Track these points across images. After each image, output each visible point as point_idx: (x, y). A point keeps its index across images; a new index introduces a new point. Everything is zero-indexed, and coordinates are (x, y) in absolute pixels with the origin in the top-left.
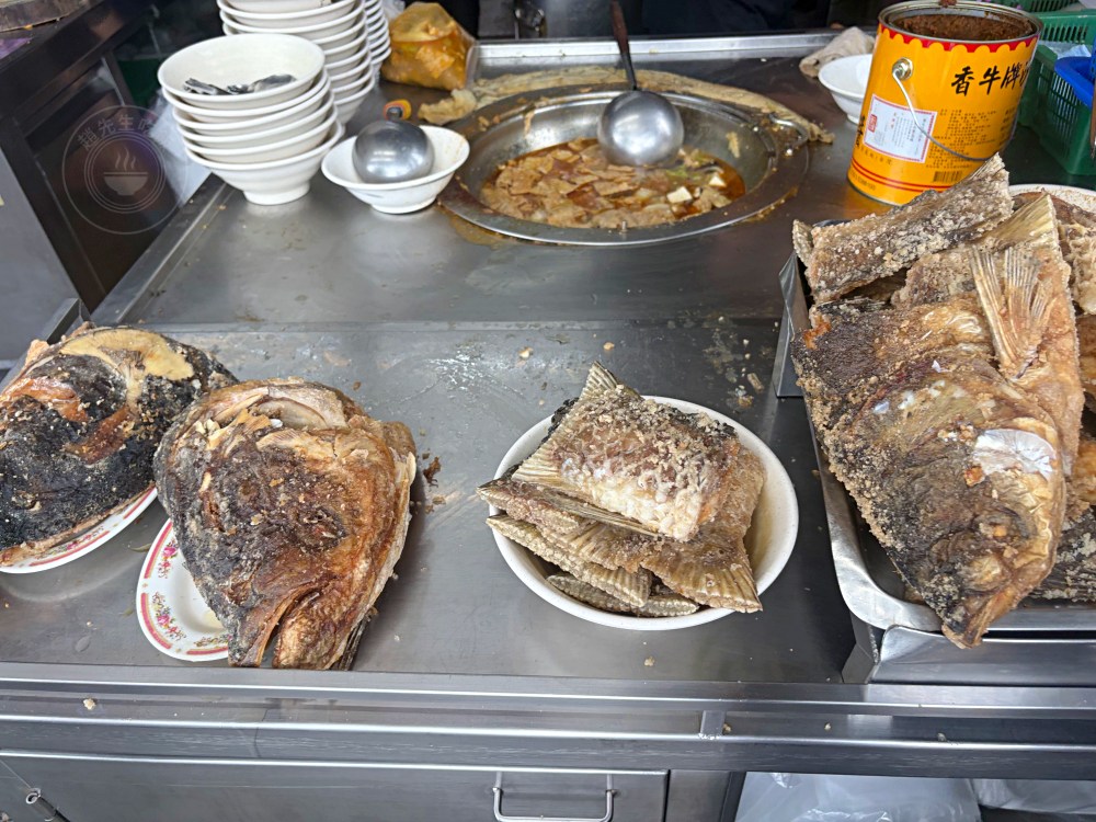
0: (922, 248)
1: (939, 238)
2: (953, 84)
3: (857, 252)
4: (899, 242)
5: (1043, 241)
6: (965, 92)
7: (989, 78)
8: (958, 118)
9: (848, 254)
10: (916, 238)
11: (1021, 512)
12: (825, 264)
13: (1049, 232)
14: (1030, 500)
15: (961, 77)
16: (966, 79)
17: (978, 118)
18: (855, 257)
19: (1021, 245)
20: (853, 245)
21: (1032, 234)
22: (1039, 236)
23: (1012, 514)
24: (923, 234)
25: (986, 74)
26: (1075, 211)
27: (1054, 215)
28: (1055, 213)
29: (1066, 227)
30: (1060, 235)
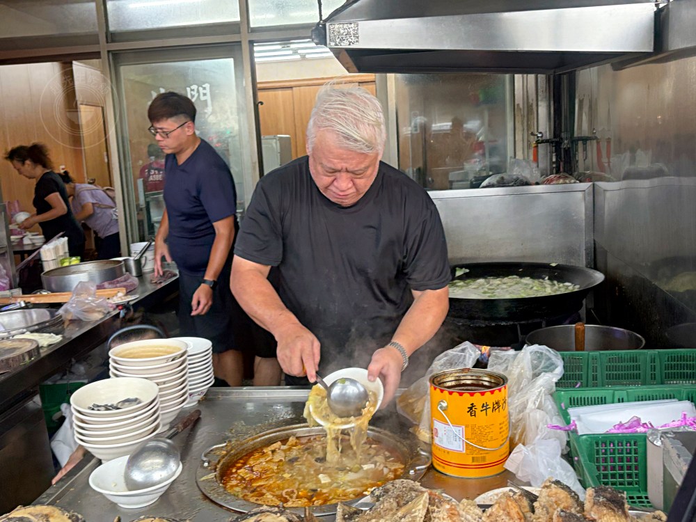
2: (468, 412)
6: (475, 416)
7: (484, 408)
8: (475, 429)
16: (473, 409)
17: (486, 428)
19: (409, 516)
25: (483, 406)
26: (436, 501)
27: (425, 502)
28: (428, 501)
29: (431, 508)
30: (428, 510)
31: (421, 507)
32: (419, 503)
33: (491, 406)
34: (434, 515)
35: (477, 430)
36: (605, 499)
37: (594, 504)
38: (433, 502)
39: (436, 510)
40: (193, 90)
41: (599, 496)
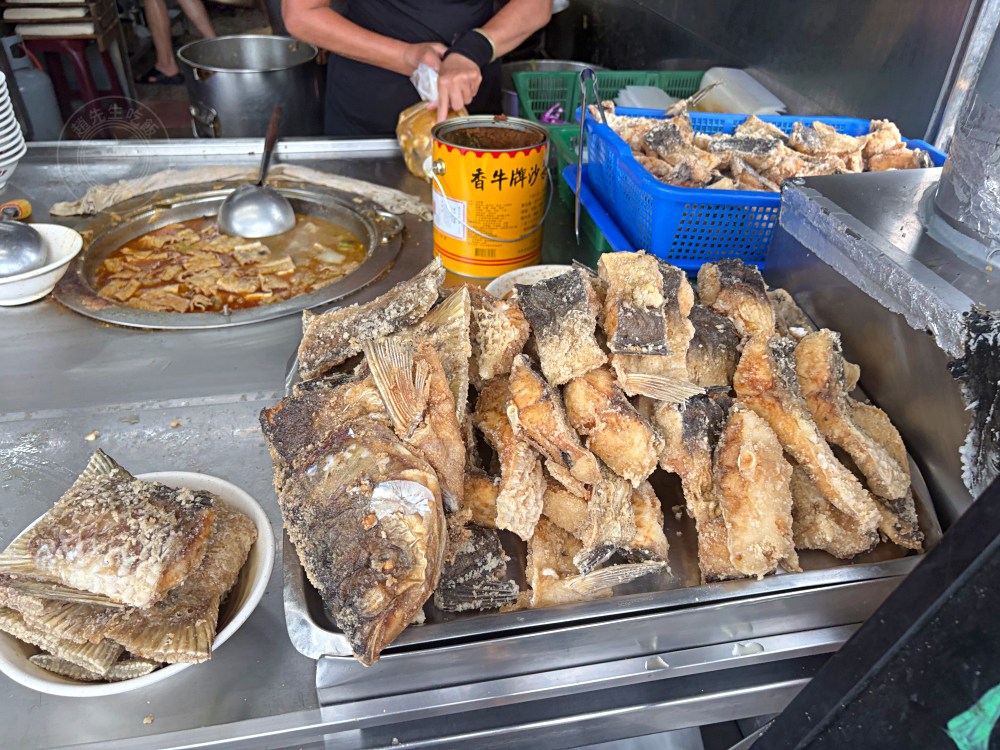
0: (375, 332)
1: (385, 323)
2: (472, 181)
3: (332, 337)
4: (360, 328)
5: (456, 324)
6: (482, 187)
7: (497, 178)
8: (482, 208)
9: (326, 339)
10: (372, 324)
11: (403, 547)
12: (308, 348)
14: (410, 537)
15: (477, 176)
16: (480, 178)
17: (497, 208)
18: (331, 341)
19: (442, 328)
20: (329, 332)
21: (449, 319)
22: (453, 321)
23: (397, 549)
24: (377, 321)
25: (495, 175)
26: (484, 299)
27: (466, 303)
28: (469, 301)
29: (477, 312)
30: (472, 318)
31: (461, 312)
32: (457, 307)
33: (508, 175)
34: (484, 322)
35: (484, 210)
36: (739, 280)
37: (723, 287)
38: (477, 301)
39: (487, 314)
41: (728, 275)
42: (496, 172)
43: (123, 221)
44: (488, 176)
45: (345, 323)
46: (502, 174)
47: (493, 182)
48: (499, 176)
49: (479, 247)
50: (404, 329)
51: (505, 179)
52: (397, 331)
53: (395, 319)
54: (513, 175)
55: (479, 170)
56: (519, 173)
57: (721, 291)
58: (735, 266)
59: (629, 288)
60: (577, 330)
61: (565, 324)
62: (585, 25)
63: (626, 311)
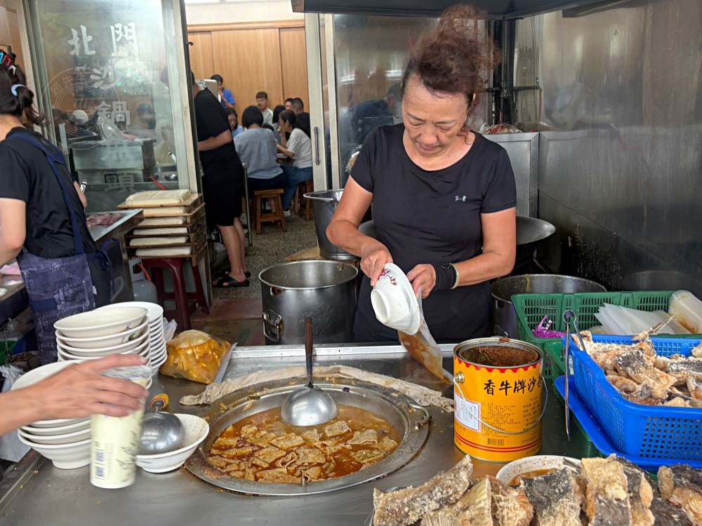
0: (426, 508)
1: (433, 502)
2: (485, 389)
3: (397, 510)
4: (416, 505)
5: (482, 505)
6: (492, 393)
7: (504, 387)
8: (492, 408)
9: (393, 511)
10: (424, 502)
12: (381, 517)
13: (484, 500)
15: (488, 385)
16: (491, 386)
17: (505, 408)
18: (396, 513)
19: (472, 507)
20: (394, 506)
21: (477, 500)
22: (480, 502)
24: (427, 500)
25: (502, 384)
26: (500, 487)
27: (488, 490)
28: (490, 488)
29: (496, 496)
30: (493, 501)
31: (485, 496)
32: (482, 493)
33: (512, 385)
34: (501, 504)
35: (494, 410)
36: (687, 481)
37: (675, 486)
38: (496, 488)
39: (503, 498)
40: (118, 29)
41: (679, 476)
42: (503, 382)
43: (228, 409)
44: (497, 384)
45: (405, 501)
46: (507, 384)
47: (500, 389)
48: (505, 385)
49: (490, 437)
50: (446, 507)
51: (510, 387)
52: (441, 507)
53: (440, 499)
54: (516, 384)
55: (490, 381)
56: (520, 383)
57: (674, 488)
58: (684, 469)
59: (601, 485)
60: (566, 513)
61: (558, 509)
62: (570, 244)
63: (600, 501)
